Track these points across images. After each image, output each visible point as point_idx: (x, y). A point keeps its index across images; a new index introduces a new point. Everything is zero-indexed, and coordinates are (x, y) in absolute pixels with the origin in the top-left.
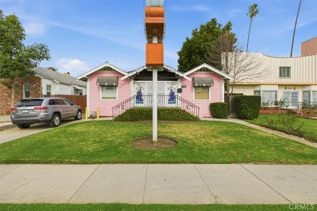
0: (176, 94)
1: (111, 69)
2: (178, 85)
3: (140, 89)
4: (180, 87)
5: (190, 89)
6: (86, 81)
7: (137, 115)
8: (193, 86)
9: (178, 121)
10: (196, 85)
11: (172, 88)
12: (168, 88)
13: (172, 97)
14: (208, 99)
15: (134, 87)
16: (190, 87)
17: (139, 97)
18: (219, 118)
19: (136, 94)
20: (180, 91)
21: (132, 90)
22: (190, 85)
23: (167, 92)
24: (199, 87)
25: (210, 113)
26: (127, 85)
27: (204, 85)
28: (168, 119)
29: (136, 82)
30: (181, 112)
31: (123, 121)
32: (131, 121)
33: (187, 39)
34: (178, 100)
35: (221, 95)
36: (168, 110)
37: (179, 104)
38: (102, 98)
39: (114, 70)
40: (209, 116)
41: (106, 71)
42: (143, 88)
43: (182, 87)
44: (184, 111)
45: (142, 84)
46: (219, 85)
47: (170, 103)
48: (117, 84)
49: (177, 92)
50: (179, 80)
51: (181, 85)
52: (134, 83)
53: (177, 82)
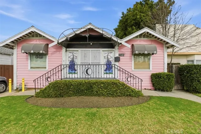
0: (113, 63)
1: (40, 36)
2: (115, 53)
3: (73, 58)
4: (117, 55)
5: (129, 58)
6: (13, 49)
7: (62, 90)
8: (132, 54)
9: (116, 97)
10: (137, 52)
11: (109, 57)
12: (104, 57)
13: (109, 67)
14: (149, 69)
15: (66, 55)
16: (129, 55)
17: (72, 67)
18: (163, 90)
19: (68, 63)
20: (117, 59)
21: (64, 59)
22: (129, 53)
23: (103, 61)
24: (139, 55)
25: (151, 85)
26: (58, 53)
27: (146, 52)
28: (103, 95)
29: (68, 49)
30: (119, 86)
31: (45, 97)
32: (56, 97)
33: (123, 13)
34: (116, 70)
35: (164, 64)
36: (103, 83)
37: (116, 75)
38: (31, 68)
39: (44, 37)
40: (150, 88)
41: (35, 38)
42: (76, 57)
43: (120, 55)
44: (123, 85)
45: (75, 52)
46: (162, 53)
47: (107, 73)
48: (48, 52)
49: (114, 61)
50: (116, 47)
51: (118, 53)
52: (66, 51)
53: (114, 49)
